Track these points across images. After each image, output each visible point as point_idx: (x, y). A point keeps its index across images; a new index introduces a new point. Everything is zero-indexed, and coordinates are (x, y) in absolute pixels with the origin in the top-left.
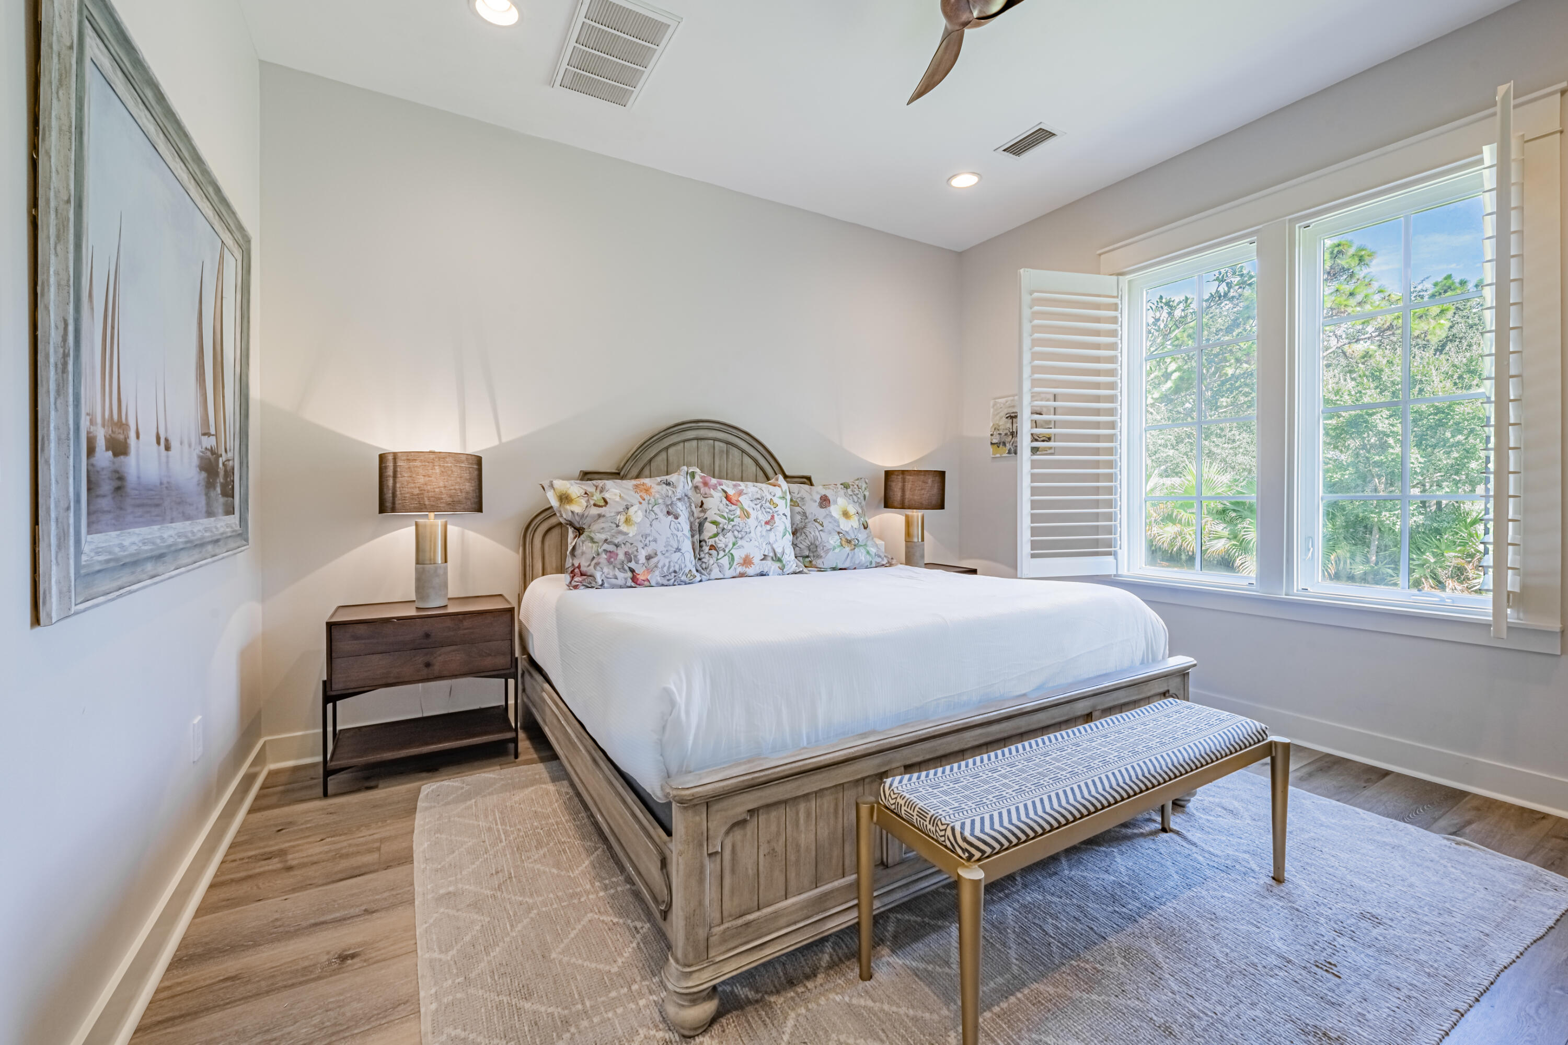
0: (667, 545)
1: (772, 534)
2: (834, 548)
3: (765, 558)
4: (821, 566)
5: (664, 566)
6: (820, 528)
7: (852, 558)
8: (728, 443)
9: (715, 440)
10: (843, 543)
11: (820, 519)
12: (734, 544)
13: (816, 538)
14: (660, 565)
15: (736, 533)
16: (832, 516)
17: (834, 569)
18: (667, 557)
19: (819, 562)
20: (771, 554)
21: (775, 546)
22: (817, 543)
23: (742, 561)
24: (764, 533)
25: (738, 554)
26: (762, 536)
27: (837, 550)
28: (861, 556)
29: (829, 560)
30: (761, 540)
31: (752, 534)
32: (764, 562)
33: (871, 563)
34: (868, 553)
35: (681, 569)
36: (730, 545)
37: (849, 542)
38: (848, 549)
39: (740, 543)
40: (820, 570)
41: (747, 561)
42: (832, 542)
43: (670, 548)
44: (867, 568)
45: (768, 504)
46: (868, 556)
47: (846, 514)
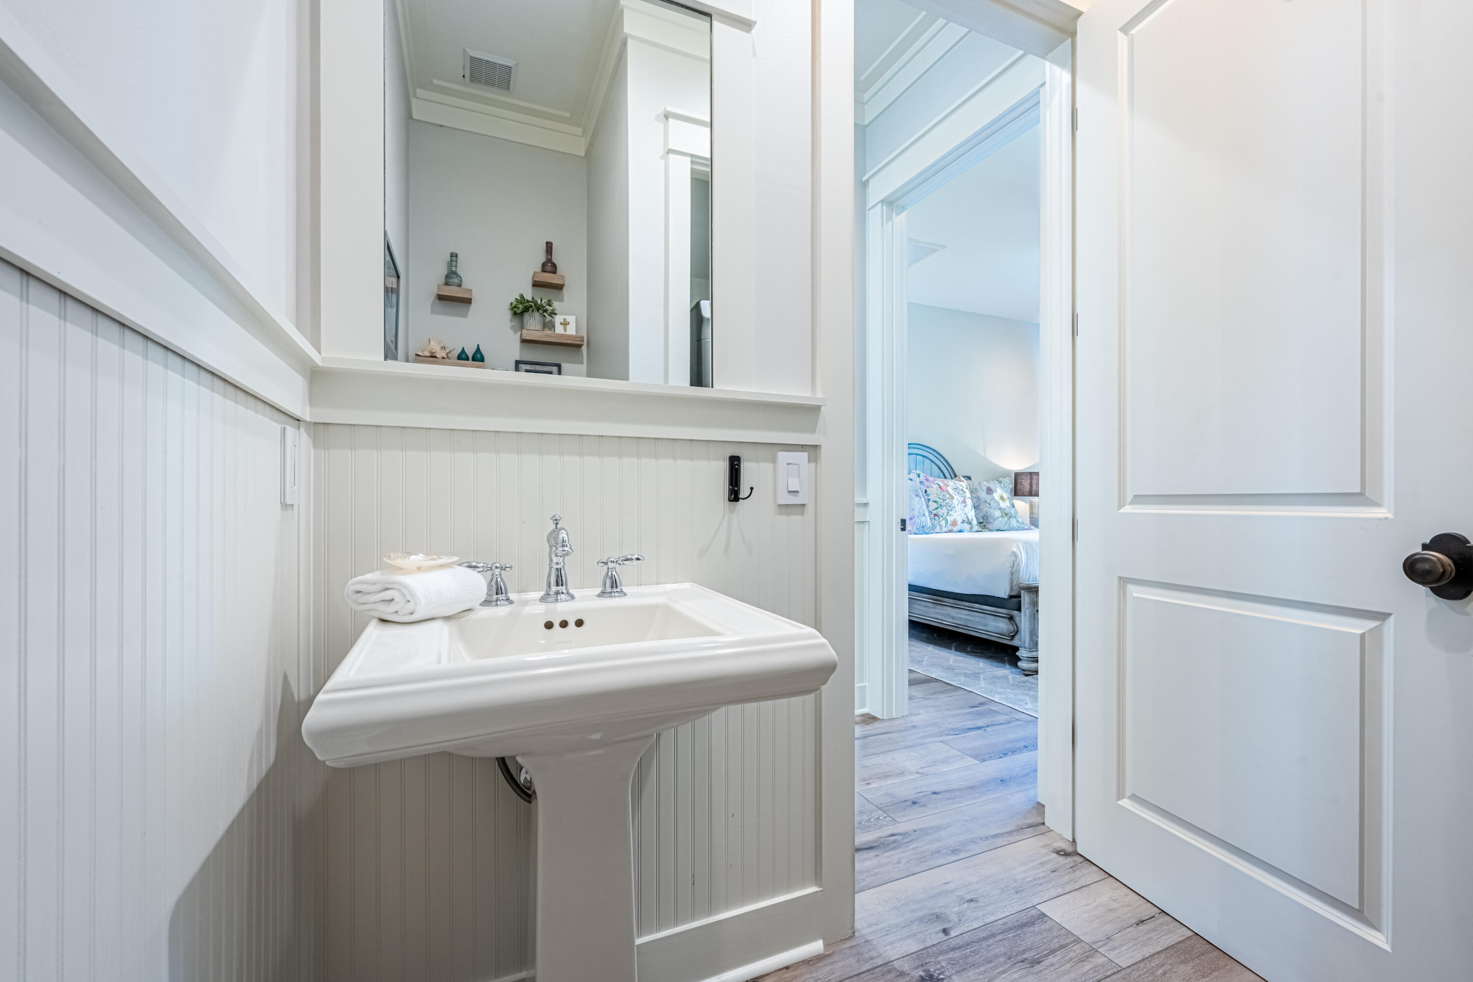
0: (919, 512)
1: (966, 508)
2: (998, 518)
3: (963, 522)
4: (991, 528)
5: (918, 523)
6: (989, 506)
7: (1009, 524)
8: (924, 456)
9: (917, 454)
10: (1003, 515)
11: (988, 501)
12: (948, 513)
13: (987, 512)
14: (916, 523)
15: (948, 507)
16: (995, 499)
17: (998, 530)
18: (919, 519)
19: (990, 526)
20: (966, 520)
21: (968, 515)
22: (988, 515)
23: (952, 523)
24: (962, 508)
25: (950, 519)
26: (961, 509)
27: (1000, 519)
28: (1014, 523)
29: (997, 524)
30: (961, 512)
31: (957, 508)
32: (963, 524)
33: (1019, 527)
34: (1018, 521)
35: (926, 525)
36: (946, 514)
37: (1006, 514)
38: (1006, 519)
39: (951, 513)
40: (990, 530)
41: (954, 523)
42: (997, 514)
43: (920, 514)
44: (1017, 530)
45: (961, 492)
46: (1018, 524)
47: (1002, 498)
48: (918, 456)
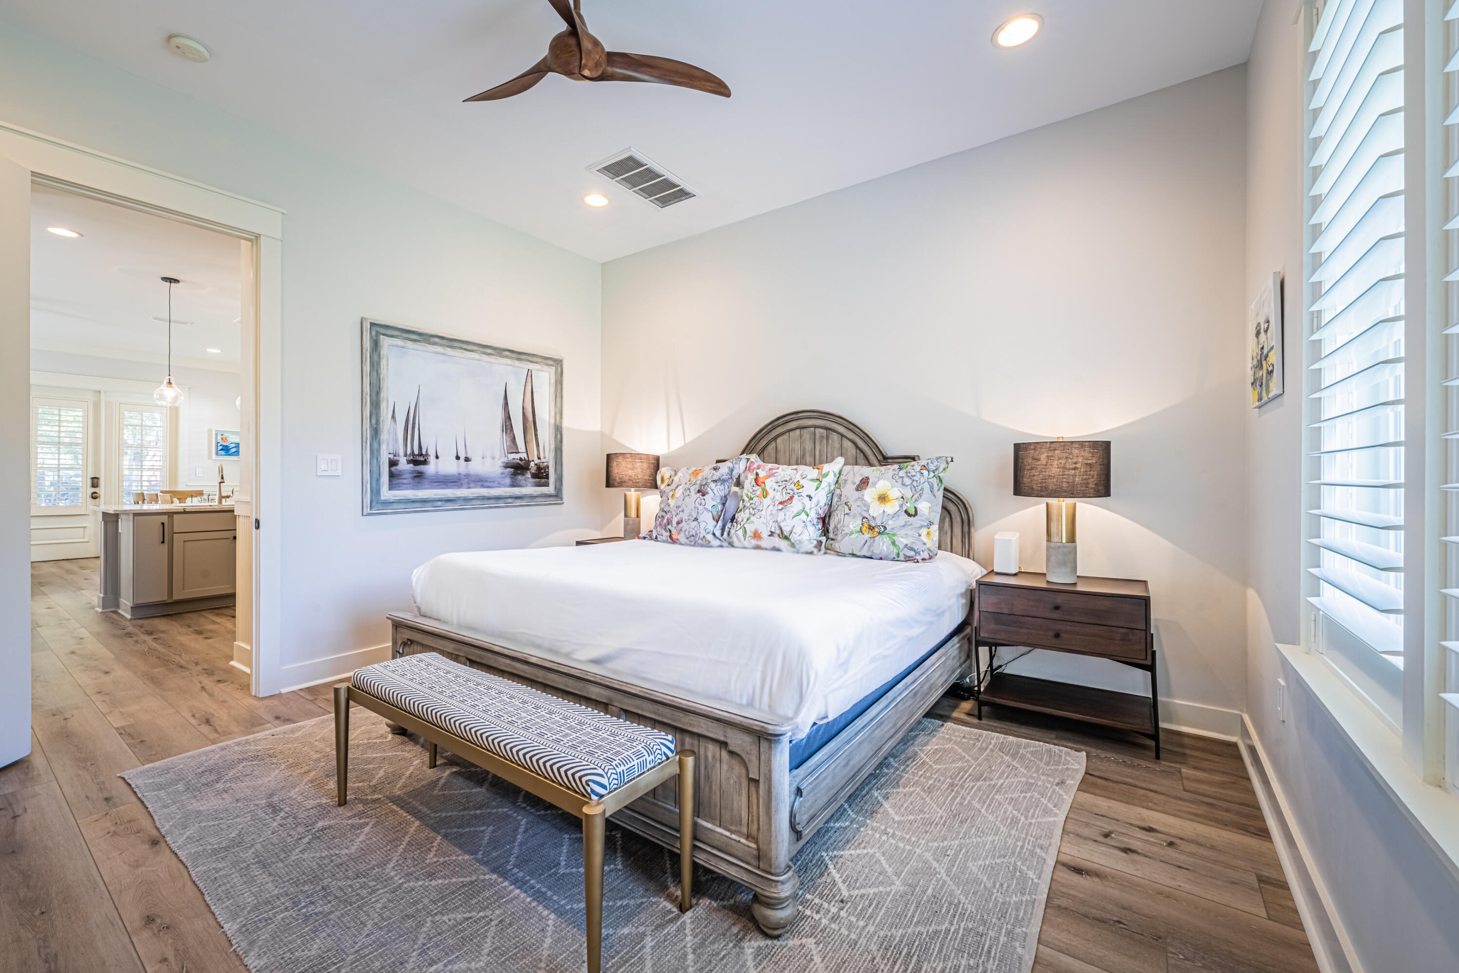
0: (690, 515)
1: (782, 514)
2: (852, 533)
3: (772, 534)
4: (840, 550)
5: (686, 530)
6: (847, 511)
7: (869, 547)
8: (827, 429)
9: (815, 427)
10: (864, 529)
11: (851, 503)
12: (748, 520)
14: (683, 529)
15: (751, 509)
16: (863, 500)
17: (852, 555)
18: (688, 524)
19: (836, 545)
20: (778, 532)
21: (782, 525)
23: (752, 535)
24: (774, 512)
25: (750, 528)
26: (771, 514)
27: (853, 536)
28: (882, 545)
30: (769, 518)
31: (763, 513)
32: (771, 537)
33: (898, 555)
34: (894, 543)
35: (697, 534)
36: (745, 520)
37: (871, 528)
38: (867, 536)
39: (752, 518)
41: (757, 535)
42: (851, 527)
43: (690, 517)
44: (893, 560)
45: (792, 486)
46: (892, 547)
47: (880, 498)
48: (817, 430)
